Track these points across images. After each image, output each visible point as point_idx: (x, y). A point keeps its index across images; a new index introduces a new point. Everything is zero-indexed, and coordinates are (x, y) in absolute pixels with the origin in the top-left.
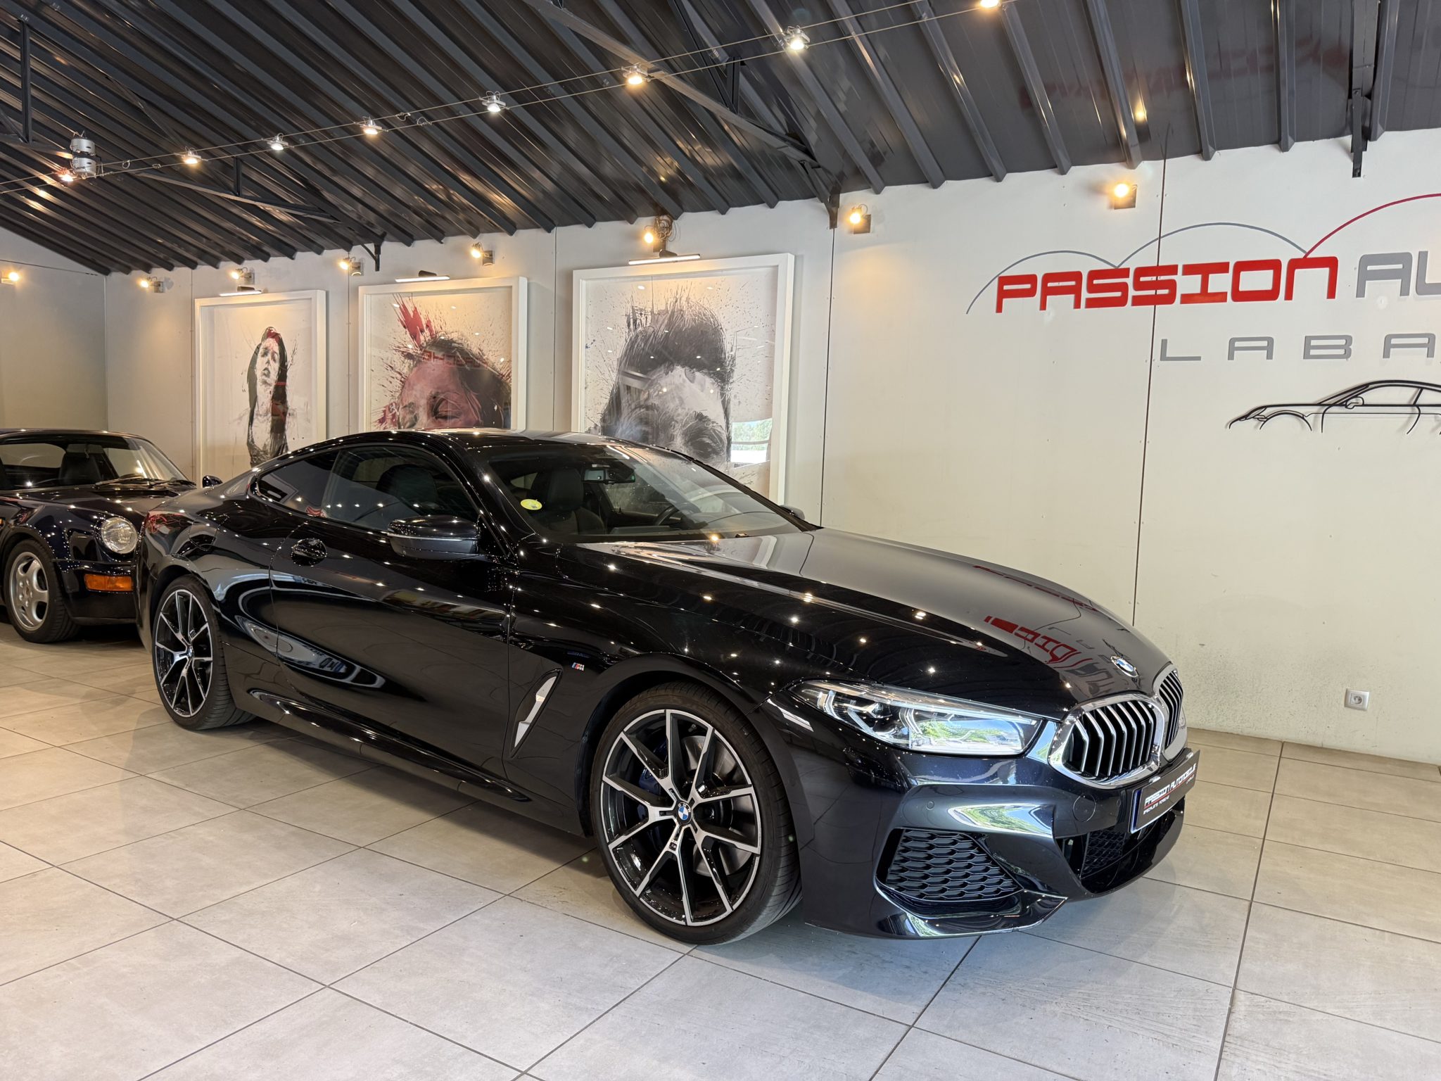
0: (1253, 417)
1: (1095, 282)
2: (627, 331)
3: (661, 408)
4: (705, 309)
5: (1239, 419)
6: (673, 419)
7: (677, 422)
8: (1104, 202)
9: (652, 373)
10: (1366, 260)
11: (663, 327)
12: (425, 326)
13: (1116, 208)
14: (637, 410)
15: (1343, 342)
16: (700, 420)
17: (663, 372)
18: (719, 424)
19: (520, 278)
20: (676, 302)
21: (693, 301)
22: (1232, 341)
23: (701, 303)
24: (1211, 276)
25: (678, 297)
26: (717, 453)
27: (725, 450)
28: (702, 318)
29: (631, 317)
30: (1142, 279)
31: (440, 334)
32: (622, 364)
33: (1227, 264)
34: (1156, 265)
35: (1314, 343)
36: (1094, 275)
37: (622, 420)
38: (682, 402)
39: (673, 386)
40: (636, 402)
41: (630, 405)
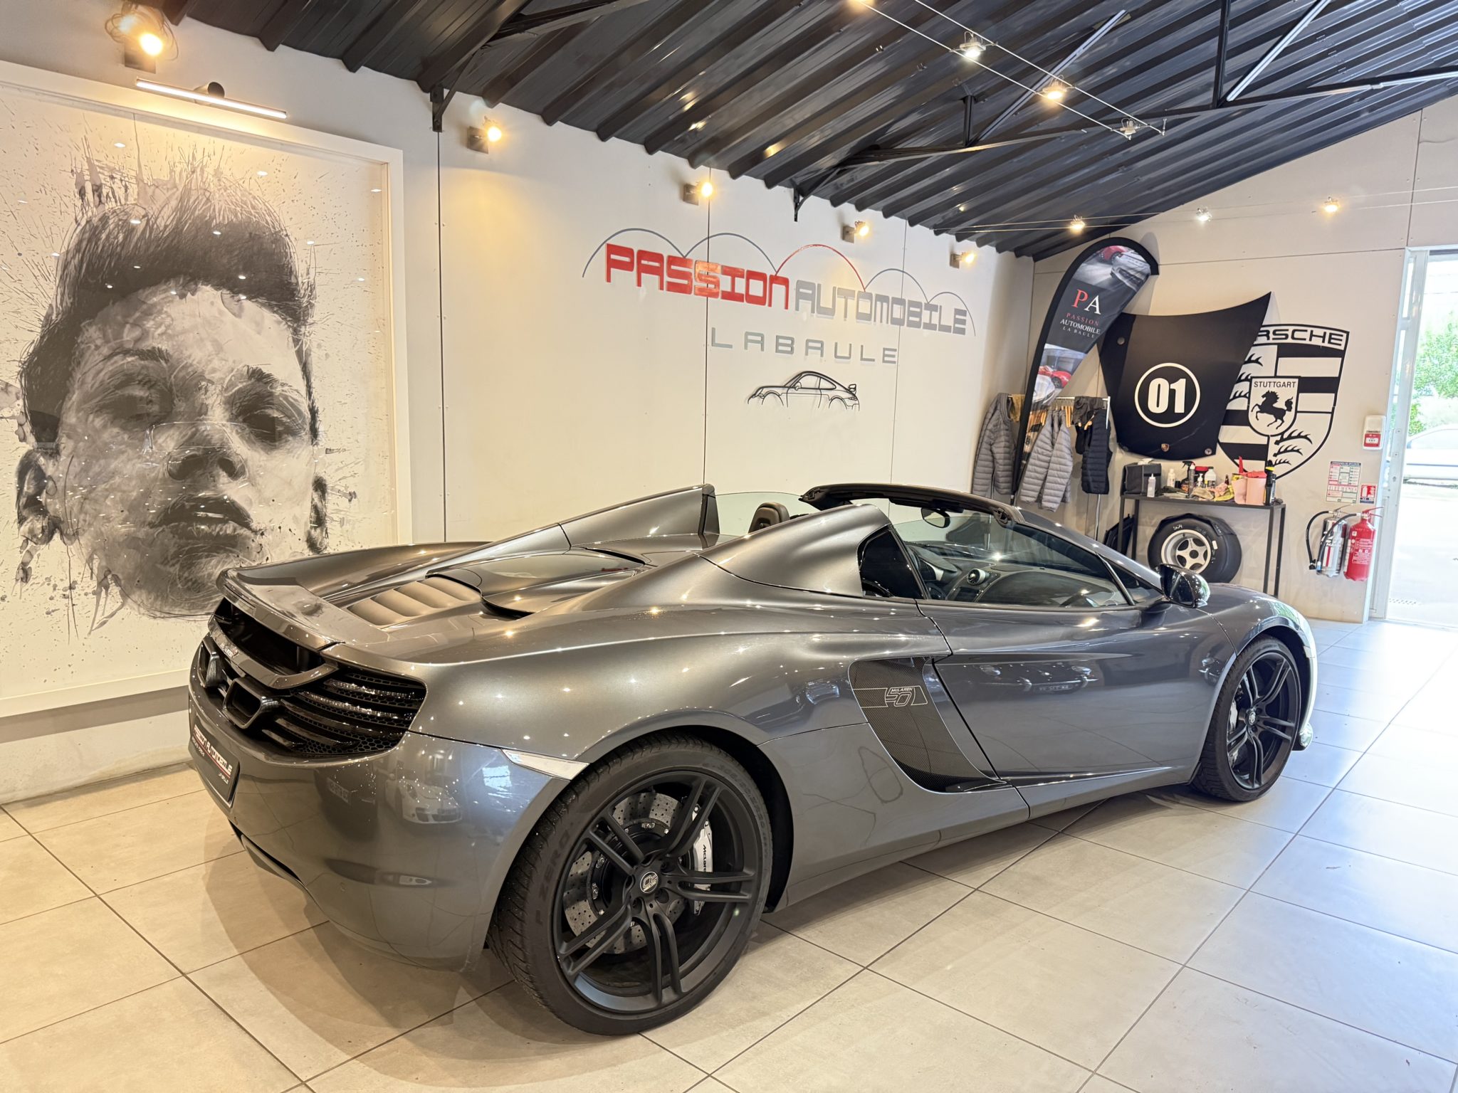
0: (757, 396)
1: (673, 267)
2: (79, 203)
3: (176, 355)
4: (254, 198)
5: (752, 397)
6: (202, 377)
7: (213, 383)
8: (676, 192)
9: (147, 292)
10: (800, 284)
11: (167, 212)
13: (685, 199)
14: (115, 358)
15: (789, 342)
16: (259, 380)
18: (295, 387)
20: (193, 172)
21: (231, 179)
22: (746, 335)
23: (246, 185)
24: (737, 279)
25: (196, 164)
26: (294, 433)
27: (307, 427)
28: (251, 214)
29: (87, 177)
32: (71, 267)
33: (743, 272)
34: (706, 261)
35: (781, 341)
37: (78, 376)
38: (219, 348)
39: (199, 320)
40: (113, 344)
41: (97, 347)
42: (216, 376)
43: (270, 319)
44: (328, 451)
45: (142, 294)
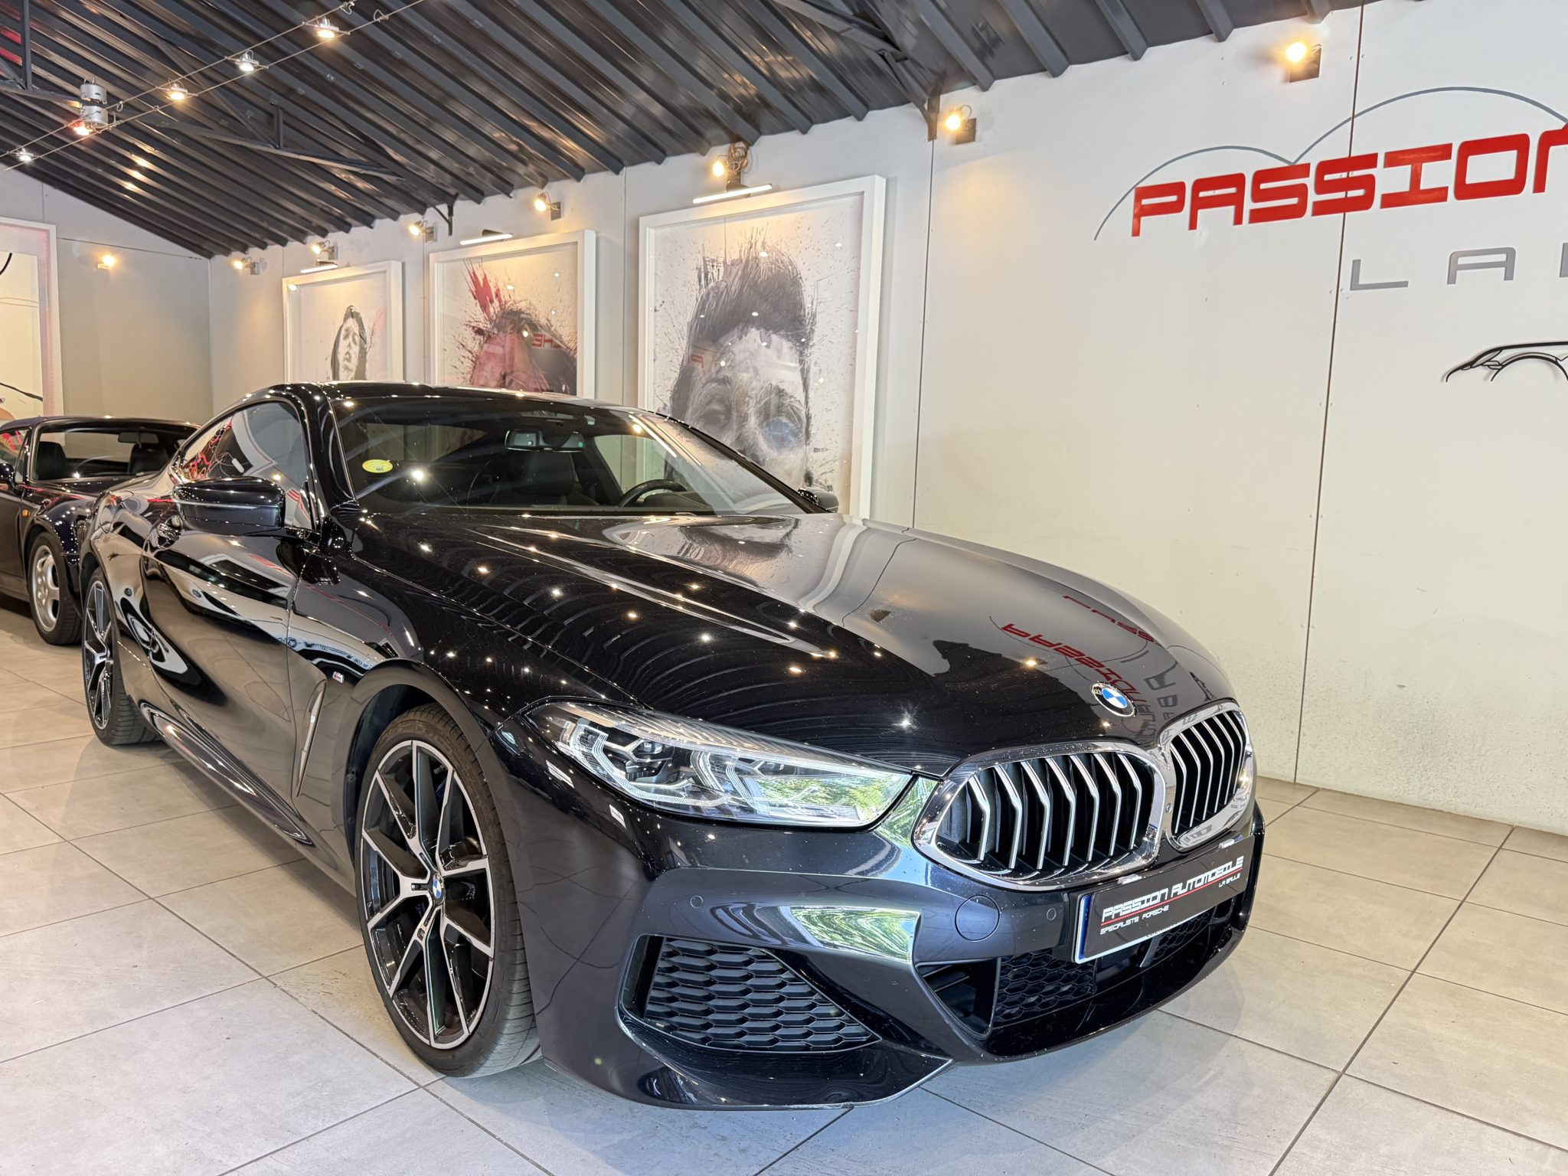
0: (1482, 364)
1: (1263, 186)
2: (698, 287)
4: (783, 255)
5: (1462, 368)
6: (746, 394)
7: (751, 398)
8: (1277, 73)
9: (724, 337)
11: (737, 279)
12: (494, 295)
13: (1293, 78)
14: (708, 385)
16: (777, 394)
17: (735, 337)
18: (797, 398)
19: (586, 231)
20: (751, 247)
21: (770, 245)
22: (1453, 258)
23: (778, 247)
25: (753, 241)
26: (795, 434)
27: (804, 430)
28: (780, 267)
29: (703, 269)
30: (1327, 177)
31: (509, 304)
32: (693, 329)
33: (1449, 147)
34: (1346, 155)
36: (1261, 176)
37: (692, 398)
38: (756, 371)
39: (747, 354)
40: (707, 376)
41: (701, 379)
42: (754, 392)
43: (786, 345)
44: (816, 450)
45: (722, 340)
